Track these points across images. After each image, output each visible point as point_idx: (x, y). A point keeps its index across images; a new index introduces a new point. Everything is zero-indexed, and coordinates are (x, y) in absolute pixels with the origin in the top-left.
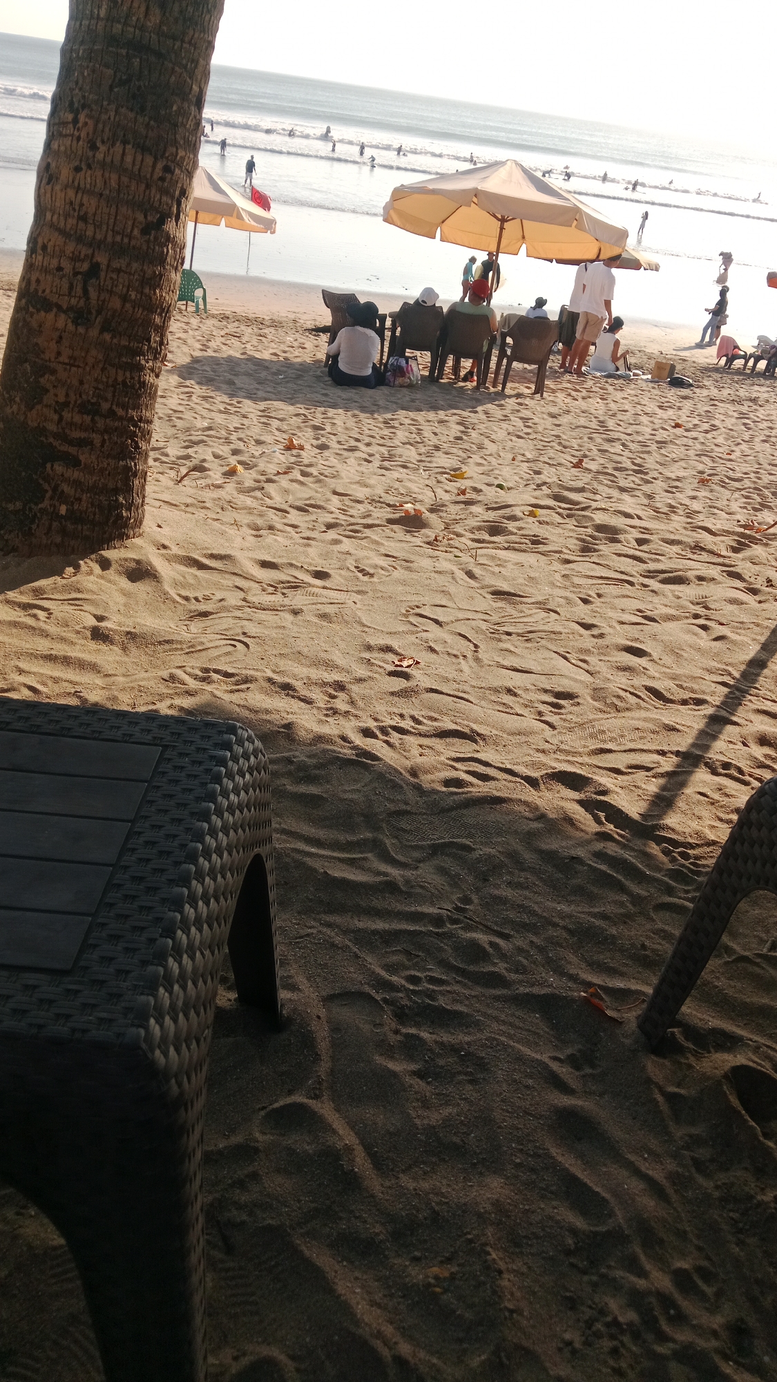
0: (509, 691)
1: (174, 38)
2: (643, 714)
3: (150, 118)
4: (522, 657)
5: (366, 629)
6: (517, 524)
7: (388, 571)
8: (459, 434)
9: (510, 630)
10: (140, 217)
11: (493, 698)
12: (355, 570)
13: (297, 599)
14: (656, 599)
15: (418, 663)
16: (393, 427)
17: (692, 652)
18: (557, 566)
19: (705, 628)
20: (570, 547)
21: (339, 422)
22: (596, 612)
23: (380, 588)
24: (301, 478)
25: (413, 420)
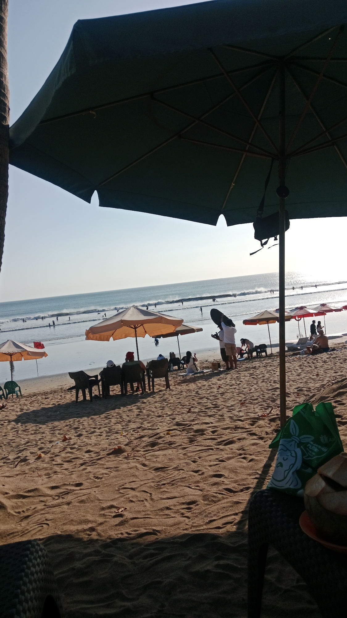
0: (168, 508)
2: (226, 501)
4: (171, 492)
5: (101, 501)
6: (162, 439)
7: (108, 474)
8: (138, 413)
9: (164, 482)
11: (161, 513)
12: (94, 478)
13: (69, 498)
14: (223, 453)
15: (126, 509)
16: (110, 418)
17: (241, 469)
18: (181, 451)
19: (244, 458)
20: (185, 442)
21: (85, 423)
22: (200, 464)
23: (106, 482)
24: (70, 451)
25: (117, 413)
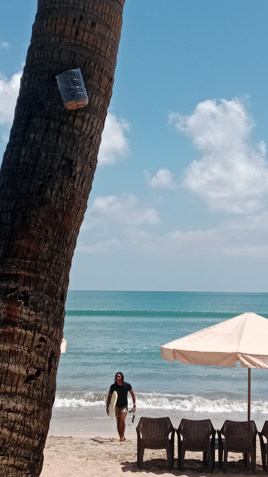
1: (45, 262)
3: (31, 310)
10: (24, 372)
